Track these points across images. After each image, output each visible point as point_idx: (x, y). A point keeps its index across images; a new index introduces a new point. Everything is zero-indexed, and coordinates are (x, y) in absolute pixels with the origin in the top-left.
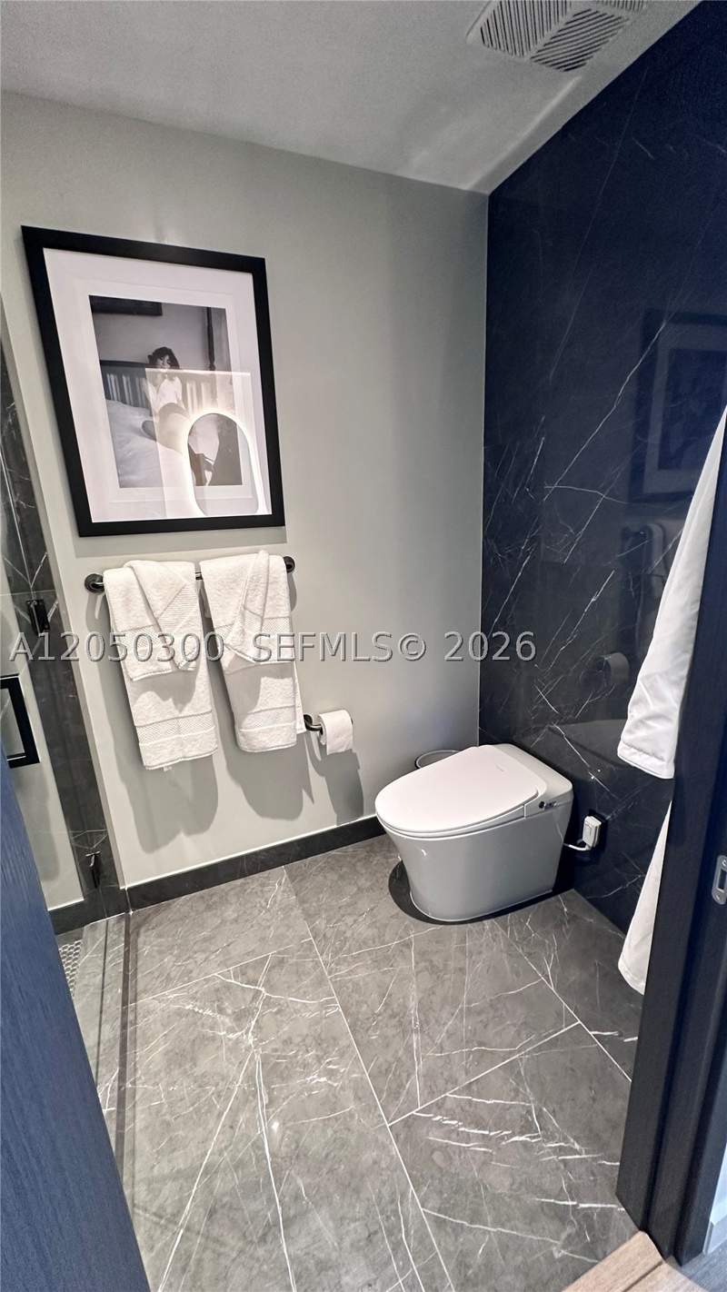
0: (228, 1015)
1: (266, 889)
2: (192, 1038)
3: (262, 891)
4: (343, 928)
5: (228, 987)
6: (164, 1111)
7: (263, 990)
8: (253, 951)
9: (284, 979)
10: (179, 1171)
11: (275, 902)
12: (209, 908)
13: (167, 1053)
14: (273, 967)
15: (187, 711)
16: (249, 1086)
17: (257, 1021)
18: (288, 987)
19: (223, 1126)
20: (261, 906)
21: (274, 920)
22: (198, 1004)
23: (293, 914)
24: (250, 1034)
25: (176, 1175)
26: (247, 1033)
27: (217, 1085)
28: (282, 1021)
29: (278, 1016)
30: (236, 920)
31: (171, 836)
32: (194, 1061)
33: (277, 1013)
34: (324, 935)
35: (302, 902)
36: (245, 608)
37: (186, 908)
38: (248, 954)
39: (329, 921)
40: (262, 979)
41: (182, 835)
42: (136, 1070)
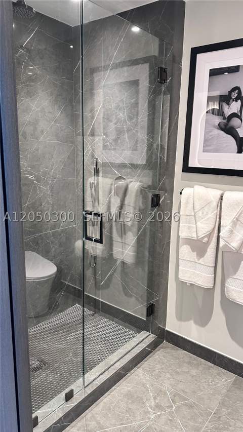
0: (155, 402)
1: (218, 377)
2: (139, 396)
3: (215, 376)
4: (231, 424)
5: (165, 394)
6: (113, 405)
7: (174, 408)
8: (186, 392)
9: (185, 413)
10: (100, 423)
11: (215, 385)
12: (189, 363)
13: (129, 391)
14: (186, 405)
15: (201, 261)
16: (137, 428)
17: (161, 414)
18: (183, 417)
19: (120, 428)
20: (208, 381)
21: (206, 391)
22: (151, 388)
23: (217, 396)
24: (154, 415)
25: (98, 423)
26: (154, 413)
27: (130, 416)
28: (168, 425)
29: (169, 421)
30: (193, 377)
31: (188, 319)
32: (133, 402)
33: (169, 419)
34: (220, 417)
35: (227, 396)
36: (237, 220)
37: (182, 356)
38: (183, 391)
39: (229, 414)
40: (178, 404)
41: (192, 322)
42: (118, 386)
